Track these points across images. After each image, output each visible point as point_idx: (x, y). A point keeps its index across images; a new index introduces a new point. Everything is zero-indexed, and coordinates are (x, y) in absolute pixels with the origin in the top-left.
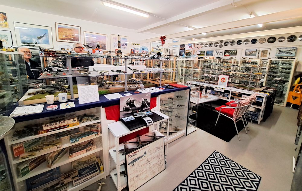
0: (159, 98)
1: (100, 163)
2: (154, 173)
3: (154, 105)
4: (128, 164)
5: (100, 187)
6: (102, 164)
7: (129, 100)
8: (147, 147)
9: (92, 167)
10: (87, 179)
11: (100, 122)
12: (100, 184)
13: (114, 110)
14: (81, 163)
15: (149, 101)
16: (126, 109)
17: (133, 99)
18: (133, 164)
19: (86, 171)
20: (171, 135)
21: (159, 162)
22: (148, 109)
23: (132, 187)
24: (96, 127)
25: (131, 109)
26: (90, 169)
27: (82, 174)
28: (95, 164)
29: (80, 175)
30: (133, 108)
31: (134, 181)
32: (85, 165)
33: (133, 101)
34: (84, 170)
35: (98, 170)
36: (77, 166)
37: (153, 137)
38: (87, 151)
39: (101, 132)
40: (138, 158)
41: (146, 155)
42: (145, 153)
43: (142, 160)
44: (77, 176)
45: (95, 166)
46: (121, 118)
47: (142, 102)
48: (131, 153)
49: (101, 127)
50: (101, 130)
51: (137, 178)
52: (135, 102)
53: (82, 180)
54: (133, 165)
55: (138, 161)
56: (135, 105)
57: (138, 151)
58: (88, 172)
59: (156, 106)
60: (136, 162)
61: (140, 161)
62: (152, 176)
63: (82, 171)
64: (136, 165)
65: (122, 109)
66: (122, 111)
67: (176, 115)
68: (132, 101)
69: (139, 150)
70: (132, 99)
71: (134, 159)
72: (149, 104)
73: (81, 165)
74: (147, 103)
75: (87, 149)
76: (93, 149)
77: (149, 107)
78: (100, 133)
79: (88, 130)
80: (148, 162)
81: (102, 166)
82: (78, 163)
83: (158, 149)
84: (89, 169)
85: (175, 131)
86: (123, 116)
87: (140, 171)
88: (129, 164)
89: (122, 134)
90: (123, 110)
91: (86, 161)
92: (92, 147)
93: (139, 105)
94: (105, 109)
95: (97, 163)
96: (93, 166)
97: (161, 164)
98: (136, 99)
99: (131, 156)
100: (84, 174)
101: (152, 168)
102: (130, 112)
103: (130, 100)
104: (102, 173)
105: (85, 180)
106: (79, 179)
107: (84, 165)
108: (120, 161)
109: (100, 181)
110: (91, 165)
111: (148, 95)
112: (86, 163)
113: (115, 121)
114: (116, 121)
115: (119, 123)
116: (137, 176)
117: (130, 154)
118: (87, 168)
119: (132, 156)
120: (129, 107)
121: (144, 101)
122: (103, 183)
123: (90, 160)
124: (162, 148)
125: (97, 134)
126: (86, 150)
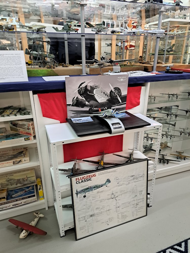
0: (146, 89)
1: (40, 186)
2: (123, 217)
3: (134, 102)
4: (74, 192)
5: (36, 220)
6: (41, 188)
7: (83, 85)
8: (112, 172)
9: (28, 190)
10: (17, 204)
11: (32, 120)
12: (37, 215)
13: (55, 101)
14: (12, 181)
15: (124, 92)
16: (78, 103)
17: (92, 84)
18: (84, 194)
19: (19, 194)
20: (168, 163)
21: (136, 202)
22: (123, 109)
23: (82, 231)
24: (26, 127)
25: (87, 103)
26: (26, 191)
27: (12, 197)
28: (33, 186)
29: (9, 197)
30: (92, 102)
31: (86, 221)
32: (19, 185)
33: (93, 88)
34: (16, 191)
35: (36, 195)
36: (7, 185)
37: (127, 158)
38: (14, 163)
39: (35, 137)
40: (94, 188)
41: (109, 185)
42: (108, 181)
43: (102, 192)
44: (4, 198)
45: (33, 189)
46: (68, 118)
47: (110, 93)
48: (81, 176)
49: (33, 128)
50: (34, 133)
51: (91, 218)
52: (95, 90)
53: (11, 205)
54: (85, 196)
55: (95, 191)
56: (96, 97)
57: (94, 175)
58: (21, 196)
59: (138, 104)
60: (91, 192)
61: (98, 192)
62: (120, 221)
63: (13, 192)
64: (91, 198)
65: (69, 101)
66: (69, 105)
67: (182, 130)
68: (89, 88)
69: (97, 173)
70: (89, 85)
71: (87, 187)
72: (124, 99)
73: (13, 184)
74: (120, 96)
75: (14, 160)
76: (24, 162)
77: (125, 106)
78: (32, 137)
79: (15, 131)
80: (113, 197)
81: (41, 190)
82: (9, 181)
83: (134, 179)
84: (24, 192)
85: (178, 158)
86: (73, 115)
87: (97, 208)
88: (77, 194)
89: (63, 140)
90: (72, 103)
91: (19, 180)
92: (23, 159)
93: (103, 98)
94: (39, 97)
95: (36, 185)
96: (31, 188)
97: (138, 206)
98: (97, 84)
99: (80, 181)
100: (14, 197)
101: (120, 208)
102: (87, 109)
103: (86, 86)
104: (42, 201)
105: (15, 205)
106: (7, 203)
107: (16, 185)
108: (61, 186)
109: (37, 212)
110: (28, 187)
111: (122, 80)
112: (20, 183)
113: (59, 122)
114: (61, 123)
115: (66, 126)
116: (91, 216)
117: (79, 177)
118: (21, 190)
119: (82, 181)
120: (84, 99)
121: (113, 90)
122: (41, 215)
123: (27, 180)
124: (142, 179)
125: (28, 139)
126: (12, 161)
